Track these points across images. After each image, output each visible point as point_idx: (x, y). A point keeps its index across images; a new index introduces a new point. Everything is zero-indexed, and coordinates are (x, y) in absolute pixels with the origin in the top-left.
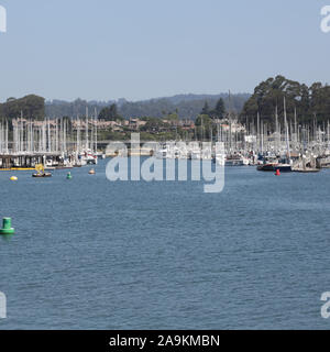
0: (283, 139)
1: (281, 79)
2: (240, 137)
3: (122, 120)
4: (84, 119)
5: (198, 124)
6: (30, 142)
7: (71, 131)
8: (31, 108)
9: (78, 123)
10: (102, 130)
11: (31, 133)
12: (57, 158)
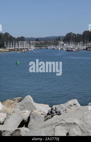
0: (71, 45)
1: (71, 33)
2: (63, 45)
3: (40, 41)
4: (32, 41)
5: (55, 42)
6: (22, 46)
7: (30, 44)
8: (22, 39)
9: (31, 42)
10: (36, 43)
11: (22, 44)
12: (27, 49)
